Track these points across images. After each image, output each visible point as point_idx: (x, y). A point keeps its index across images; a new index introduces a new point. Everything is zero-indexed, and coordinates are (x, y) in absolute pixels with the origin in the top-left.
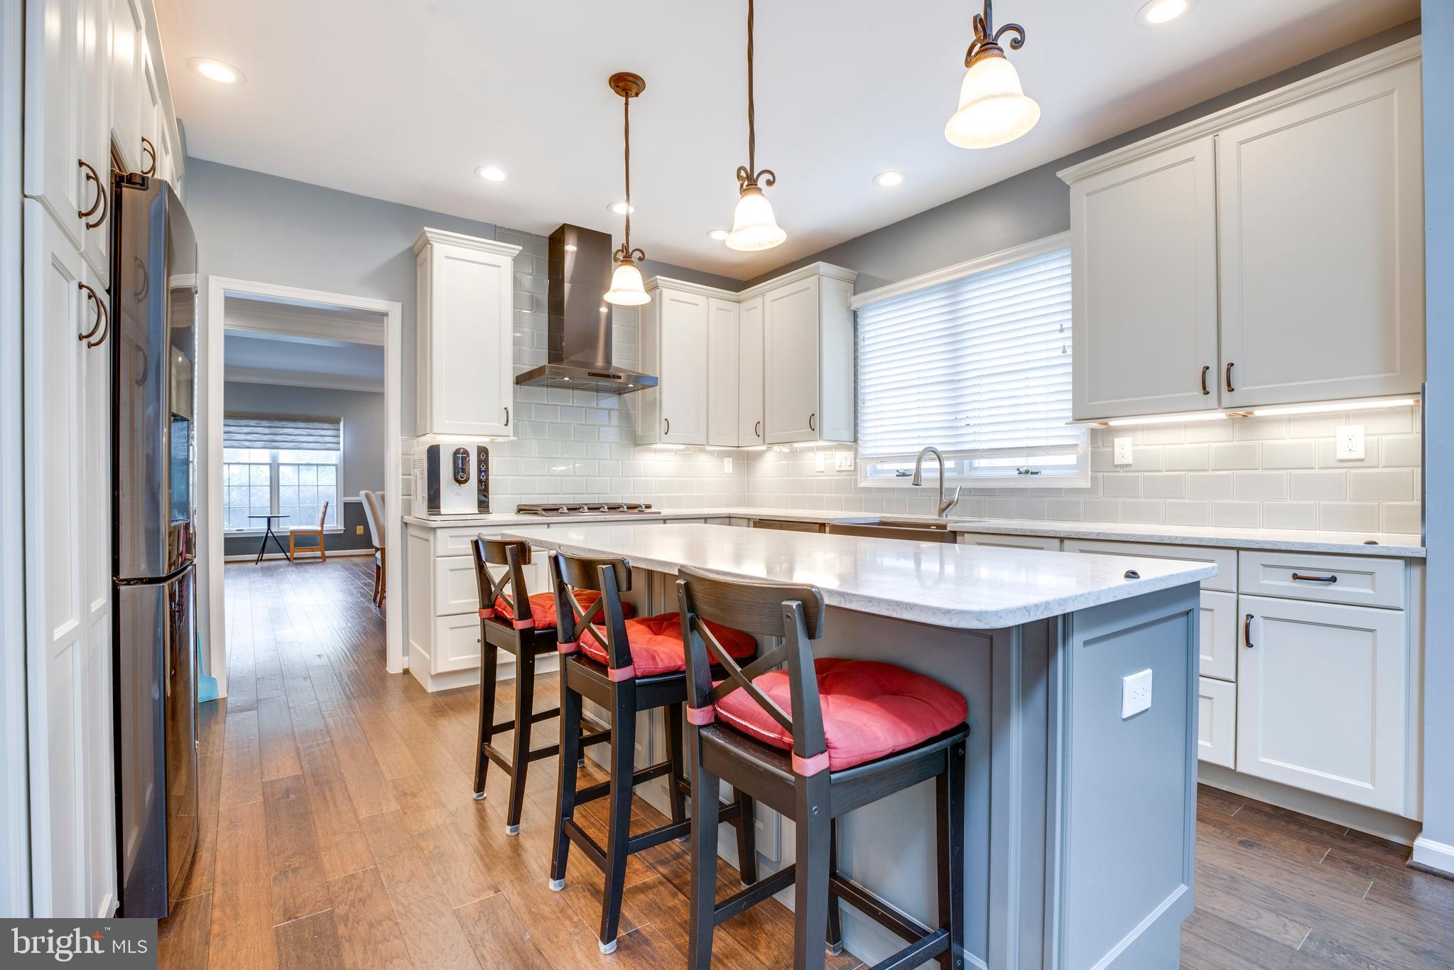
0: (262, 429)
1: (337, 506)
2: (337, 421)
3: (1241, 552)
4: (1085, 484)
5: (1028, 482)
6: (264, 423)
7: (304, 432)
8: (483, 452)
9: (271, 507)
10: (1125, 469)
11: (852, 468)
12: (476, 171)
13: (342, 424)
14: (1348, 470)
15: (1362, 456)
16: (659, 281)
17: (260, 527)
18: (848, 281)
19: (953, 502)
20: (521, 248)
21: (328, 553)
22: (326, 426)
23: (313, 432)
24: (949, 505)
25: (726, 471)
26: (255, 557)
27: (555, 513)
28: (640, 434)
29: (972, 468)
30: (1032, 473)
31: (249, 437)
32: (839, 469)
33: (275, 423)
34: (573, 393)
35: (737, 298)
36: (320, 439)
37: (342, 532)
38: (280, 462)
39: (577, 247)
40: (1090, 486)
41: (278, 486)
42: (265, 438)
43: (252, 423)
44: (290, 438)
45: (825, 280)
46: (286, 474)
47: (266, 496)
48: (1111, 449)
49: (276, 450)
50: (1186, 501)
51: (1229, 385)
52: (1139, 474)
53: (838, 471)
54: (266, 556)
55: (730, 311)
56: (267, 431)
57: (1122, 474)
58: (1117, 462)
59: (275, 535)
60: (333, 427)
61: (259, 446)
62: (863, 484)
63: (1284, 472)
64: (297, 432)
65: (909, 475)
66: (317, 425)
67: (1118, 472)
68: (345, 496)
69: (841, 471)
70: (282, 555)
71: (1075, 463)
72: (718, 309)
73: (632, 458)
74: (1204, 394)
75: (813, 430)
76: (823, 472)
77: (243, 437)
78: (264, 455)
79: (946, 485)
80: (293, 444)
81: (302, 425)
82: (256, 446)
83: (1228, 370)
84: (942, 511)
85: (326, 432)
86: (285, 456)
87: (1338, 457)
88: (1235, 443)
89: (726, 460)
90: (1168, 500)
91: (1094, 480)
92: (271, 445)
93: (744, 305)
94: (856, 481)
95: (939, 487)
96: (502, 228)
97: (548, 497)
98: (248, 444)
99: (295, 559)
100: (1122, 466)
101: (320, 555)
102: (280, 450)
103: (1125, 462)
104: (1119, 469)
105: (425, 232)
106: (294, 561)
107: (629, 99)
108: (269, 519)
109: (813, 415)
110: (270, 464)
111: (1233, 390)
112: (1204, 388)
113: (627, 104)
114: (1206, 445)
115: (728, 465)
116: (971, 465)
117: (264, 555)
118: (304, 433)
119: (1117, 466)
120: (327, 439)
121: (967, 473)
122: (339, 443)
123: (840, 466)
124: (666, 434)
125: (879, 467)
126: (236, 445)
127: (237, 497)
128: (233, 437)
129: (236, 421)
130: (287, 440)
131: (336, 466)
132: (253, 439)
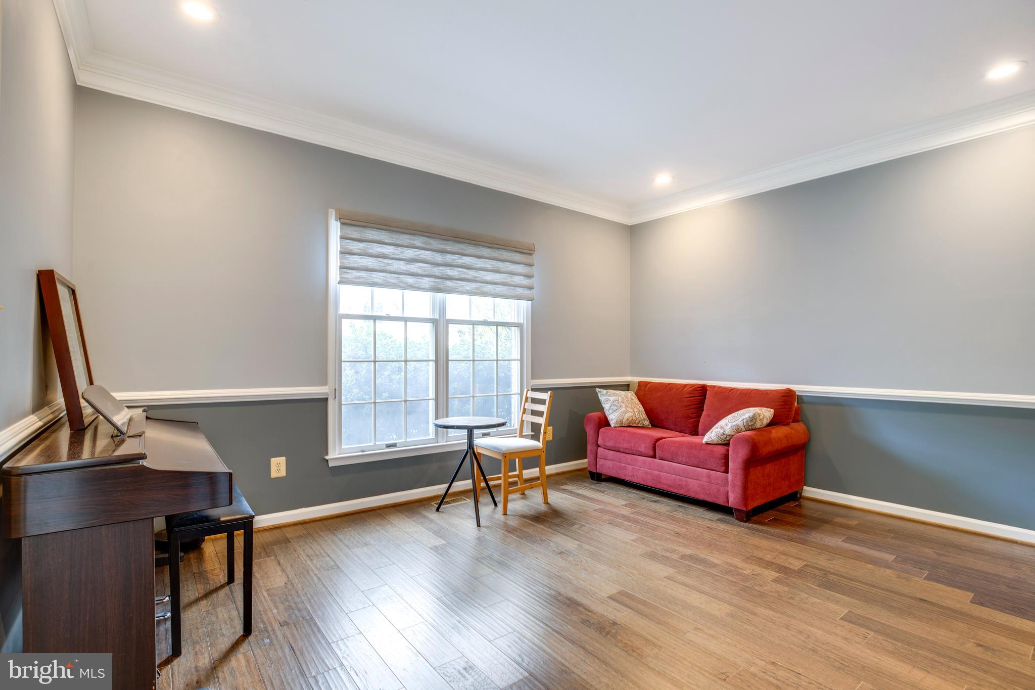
2: (531, 251)
6: (435, 244)
7: (489, 264)
13: (535, 256)
22: (517, 257)
23: (500, 265)
31: (414, 268)
33: (449, 247)
36: (508, 279)
38: (448, 316)
41: (448, 360)
42: (437, 271)
43: (418, 241)
44: (471, 274)
46: (456, 338)
49: (444, 295)
56: (438, 258)
64: (480, 263)
66: (505, 254)
68: (533, 377)
77: (402, 266)
78: (426, 303)
80: (474, 285)
81: (485, 252)
86: (460, 306)
98: (410, 280)
102: (449, 296)
110: (434, 322)
118: (489, 266)
120: (518, 280)
122: (531, 288)
126: (393, 281)
127: (389, 379)
128: (388, 264)
129: (395, 236)
130: (466, 276)
131: (518, 325)
132: (420, 272)
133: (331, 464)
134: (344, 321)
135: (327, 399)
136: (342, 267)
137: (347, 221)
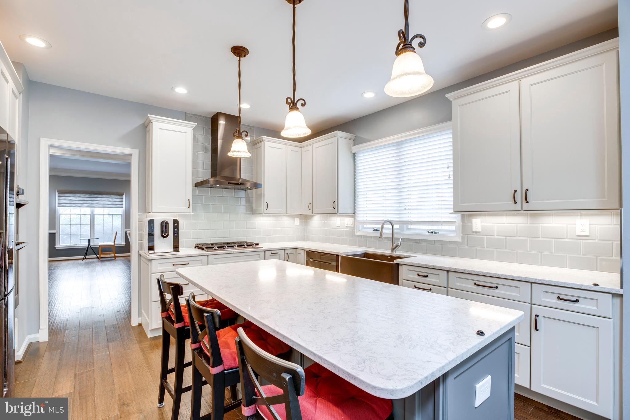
0: (86, 199)
1: (122, 233)
2: (122, 195)
3: (533, 284)
4: (459, 239)
5: (433, 237)
6: (87, 196)
7: (106, 199)
8: (176, 222)
9: (90, 234)
10: (477, 234)
11: (353, 226)
12: (173, 89)
13: (124, 196)
14: (581, 240)
15: (588, 234)
16: (263, 139)
17: (85, 244)
18: (351, 139)
19: (398, 245)
20: (196, 124)
21: (117, 255)
22: (117, 197)
23: (111, 199)
24: (396, 247)
25: (296, 224)
26: (82, 257)
27: (212, 249)
28: (255, 209)
29: (407, 229)
30: (434, 233)
31: (80, 202)
32: (347, 226)
33: (93, 196)
34: (223, 190)
35: (300, 145)
36: (114, 203)
37: (124, 245)
38: (95, 213)
39: (225, 122)
40: (461, 241)
41: (94, 224)
42: (88, 202)
43: (82, 195)
44: (100, 202)
45: (340, 139)
47: (88, 228)
48: (471, 224)
49: (93, 208)
50: (506, 250)
51: (526, 199)
52: (484, 236)
53: (346, 227)
54: (88, 257)
55: (297, 151)
56: (89, 199)
57: (476, 236)
58: (474, 230)
59: (92, 247)
60: (120, 197)
61: (85, 206)
62: (358, 233)
63: (551, 240)
64: (103, 199)
65: (379, 231)
66: (112, 196)
67: (474, 235)
68: (125, 229)
69: (348, 227)
70: (95, 256)
71: (455, 229)
72: (292, 150)
73: (251, 220)
74: (515, 203)
75: (335, 209)
76: (340, 227)
77: (77, 202)
78: (88, 210)
79: (395, 236)
80: (101, 205)
81: (105, 196)
82: (83, 206)
83: (526, 193)
84: (393, 249)
85: (116, 200)
86: (97, 210)
87: (577, 235)
88: (528, 225)
89: (296, 219)
90: (497, 250)
91: (463, 238)
92: (91, 205)
93: (303, 149)
94: (354, 232)
95: (392, 237)
96: (188, 113)
97: (210, 239)
98: (80, 205)
99: (101, 258)
100: (476, 232)
101: (113, 256)
102: (95, 208)
103: (477, 231)
104: (475, 234)
105: (148, 117)
106: (101, 259)
107: (241, 58)
108: (89, 240)
109: (335, 202)
110: (90, 214)
111: (528, 202)
112: (515, 200)
113: (239, 61)
114: (515, 225)
115: (297, 222)
116: (407, 227)
117: (87, 256)
119: (474, 232)
120: (117, 203)
121: (405, 231)
122: (123, 205)
123: (347, 225)
124: (266, 209)
125: (365, 226)
126: (74, 206)
127: (74, 229)
128: (72, 202)
129: (74, 195)
130: (98, 203)
131: (121, 215)
132: (82, 203)
133: (56, 248)
134: (61, 215)
135: (55, 233)
136: (58, 203)
137: (59, 192)
